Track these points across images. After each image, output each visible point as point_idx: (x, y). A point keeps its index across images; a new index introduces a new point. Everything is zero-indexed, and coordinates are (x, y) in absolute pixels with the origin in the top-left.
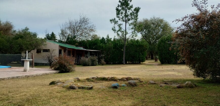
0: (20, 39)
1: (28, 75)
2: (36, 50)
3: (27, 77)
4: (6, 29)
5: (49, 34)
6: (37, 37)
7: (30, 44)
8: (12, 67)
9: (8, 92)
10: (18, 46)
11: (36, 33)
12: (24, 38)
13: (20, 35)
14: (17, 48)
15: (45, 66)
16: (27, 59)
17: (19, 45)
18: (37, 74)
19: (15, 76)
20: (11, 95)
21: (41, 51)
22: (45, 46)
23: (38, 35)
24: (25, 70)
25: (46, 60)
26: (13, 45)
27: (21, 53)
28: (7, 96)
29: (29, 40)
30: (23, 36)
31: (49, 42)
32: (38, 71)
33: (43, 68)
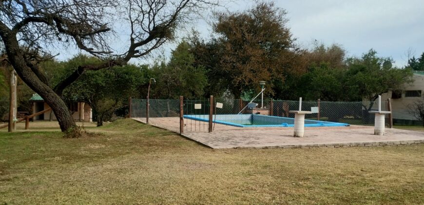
0: (360, 73)
1: (385, 141)
2: (390, 94)
3: (384, 146)
4: (334, 57)
5: (416, 58)
6: (393, 67)
7: (380, 81)
8: (351, 125)
9: (360, 171)
10: (357, 86)
11: (391, 59)
12: (367, 71)
13: (359, 66)
14: (356, 91)
15: (411, 125)
16: (380, 111)
17: (359, 85)
18: (403, 141)
19: (361, 142)
20: (367, 177)
21: (400, 94)
22: (411, 83)
23: (394, 62)
24: (377, 132)
25: (414, 112)
26: (349, 85)
27: (362, 100)
28: (362, 178)
29: (377, 74)
30: (366, 67)
31: (419, 75)
32: (403, 135)
33: (413, 130)
